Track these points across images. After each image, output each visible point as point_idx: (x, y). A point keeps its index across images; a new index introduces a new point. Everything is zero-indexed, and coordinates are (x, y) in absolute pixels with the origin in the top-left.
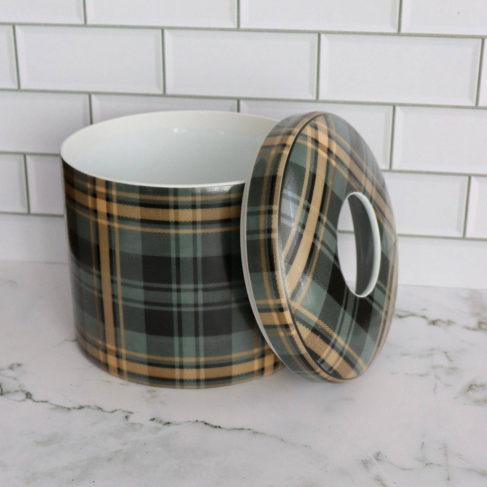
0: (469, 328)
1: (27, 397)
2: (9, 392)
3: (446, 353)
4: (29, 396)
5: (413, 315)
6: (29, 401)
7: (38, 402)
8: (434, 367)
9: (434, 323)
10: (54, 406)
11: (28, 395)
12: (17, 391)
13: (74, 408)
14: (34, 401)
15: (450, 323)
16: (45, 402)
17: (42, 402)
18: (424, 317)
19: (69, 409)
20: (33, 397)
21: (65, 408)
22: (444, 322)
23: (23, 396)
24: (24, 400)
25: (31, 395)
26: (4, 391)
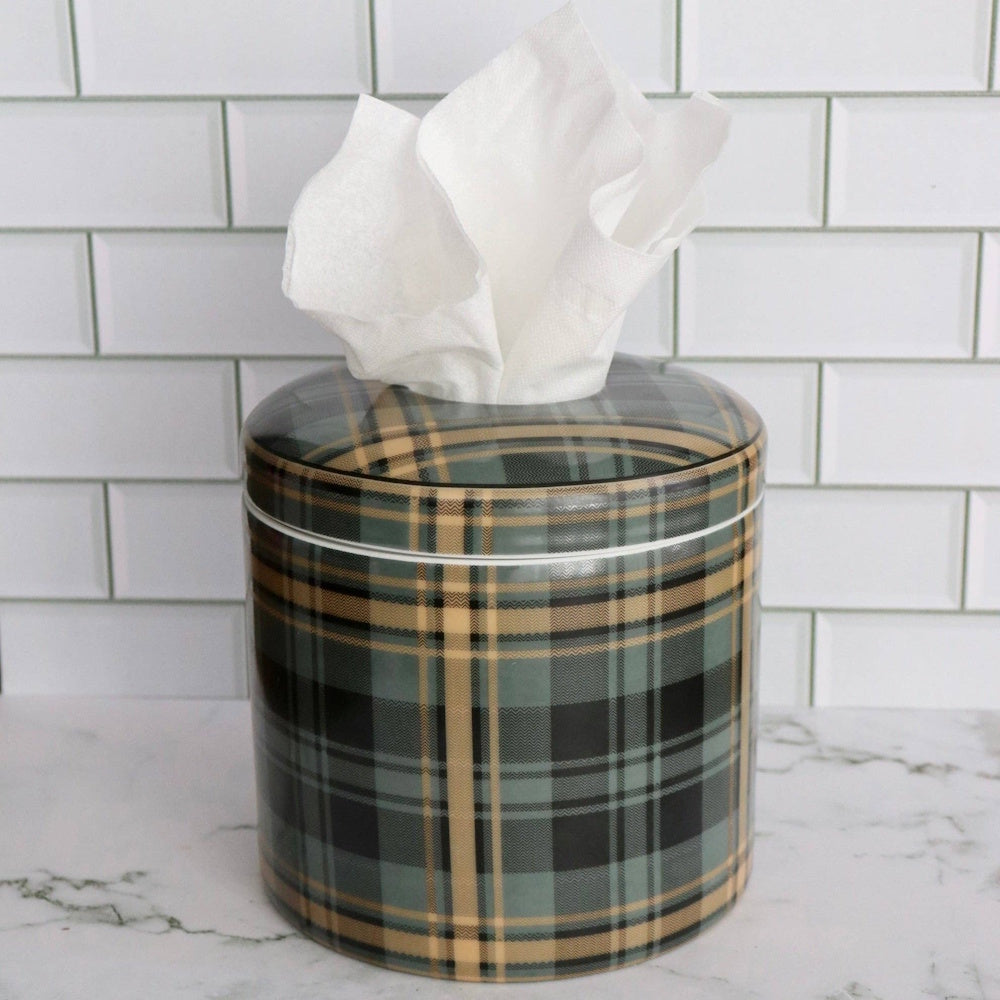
0: (987, 776)
1: (172, 926)
2: (134, 920)
3: (950, 818)
4: (176, 924)
5: (878, 758)
6: (177, 934)
7: (195, 933)
8: (931, 843)
9: (919, 769)
10: (229, 938)
11: (174, 923)
12: (149, 917)
13: (268, 939)
14: (188, 932)
15: (949, 768)
16: (209, 931)
17: (204, 932)
18: (900, 761)
19: (258, 941)
20: (184, 924)
21: (249, 939)
22: (938, 768)
23: (165, 926)
24: (167, 932)
25: (179, 923)
26: (124, 920)
